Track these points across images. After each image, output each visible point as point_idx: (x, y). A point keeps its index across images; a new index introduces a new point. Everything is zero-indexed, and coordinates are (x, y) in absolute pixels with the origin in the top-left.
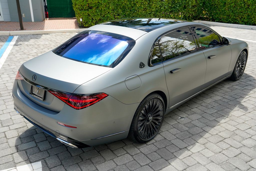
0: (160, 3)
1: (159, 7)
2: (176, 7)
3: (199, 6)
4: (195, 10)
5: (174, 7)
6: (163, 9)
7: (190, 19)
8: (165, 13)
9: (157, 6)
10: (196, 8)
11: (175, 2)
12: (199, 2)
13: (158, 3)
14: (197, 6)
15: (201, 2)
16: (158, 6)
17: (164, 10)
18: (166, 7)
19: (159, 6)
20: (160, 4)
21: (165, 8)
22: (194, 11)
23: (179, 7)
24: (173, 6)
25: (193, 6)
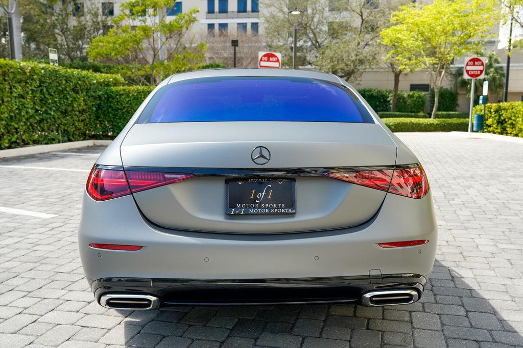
0: (17, 101)
1: (17, 109)
2: (49, 111)
3: (90, 110)
4: (85, 119)
5: (46, 112)
6: (25, 114)
7: (76, 138)
8: (29, 124)
9: (11, 106)
10: (87, 116)
11: (46, 101)
12: (90, 104)
13: (13, 101)
14: (88, 111)
15: (93, 103)
16: (14, 107)
17: (26, 116)
18: (30, 111)
19: (16, 107)
20: (18, 104)
21: (27, 113)
22: (82, 121)
23: (54, 111)
24: (44, 109)
25: (82, 112)
